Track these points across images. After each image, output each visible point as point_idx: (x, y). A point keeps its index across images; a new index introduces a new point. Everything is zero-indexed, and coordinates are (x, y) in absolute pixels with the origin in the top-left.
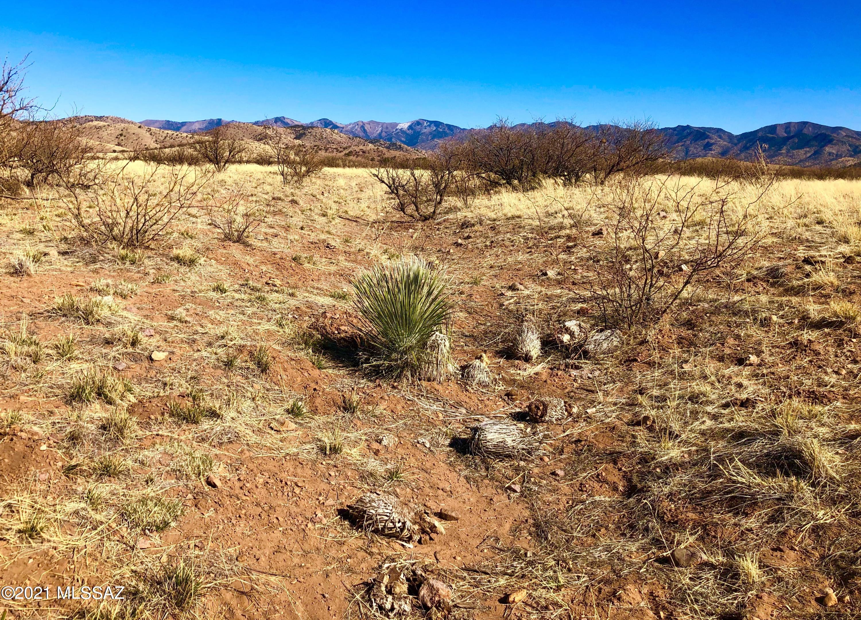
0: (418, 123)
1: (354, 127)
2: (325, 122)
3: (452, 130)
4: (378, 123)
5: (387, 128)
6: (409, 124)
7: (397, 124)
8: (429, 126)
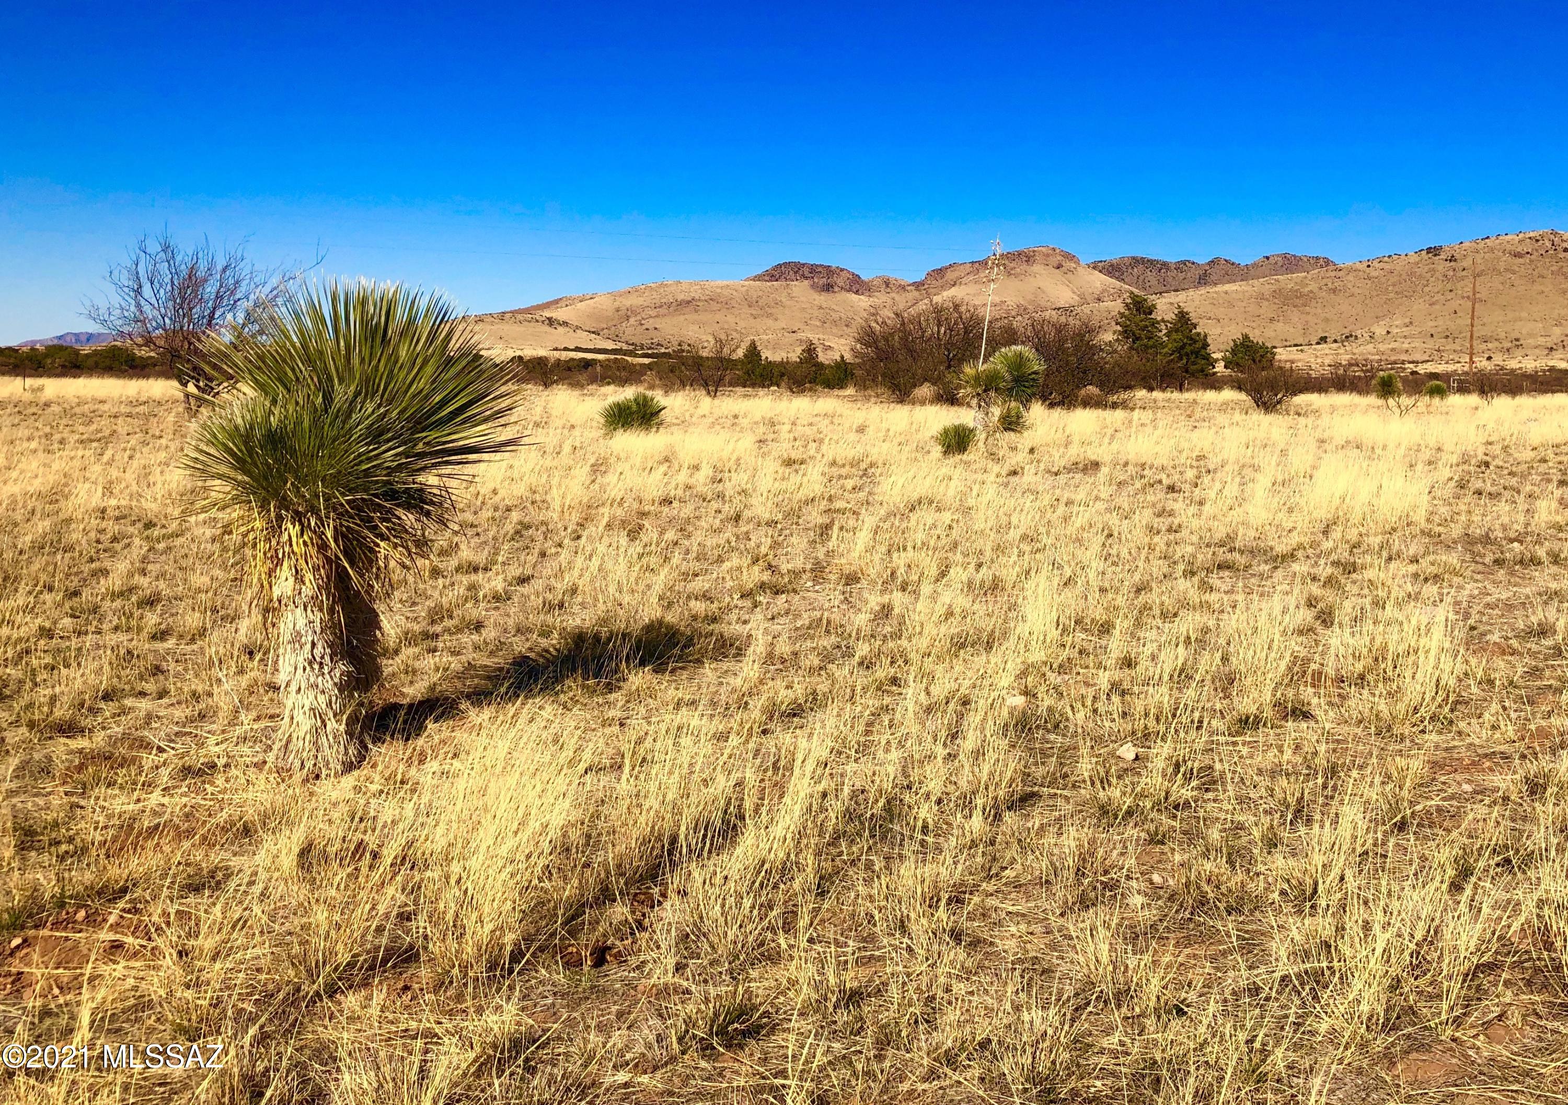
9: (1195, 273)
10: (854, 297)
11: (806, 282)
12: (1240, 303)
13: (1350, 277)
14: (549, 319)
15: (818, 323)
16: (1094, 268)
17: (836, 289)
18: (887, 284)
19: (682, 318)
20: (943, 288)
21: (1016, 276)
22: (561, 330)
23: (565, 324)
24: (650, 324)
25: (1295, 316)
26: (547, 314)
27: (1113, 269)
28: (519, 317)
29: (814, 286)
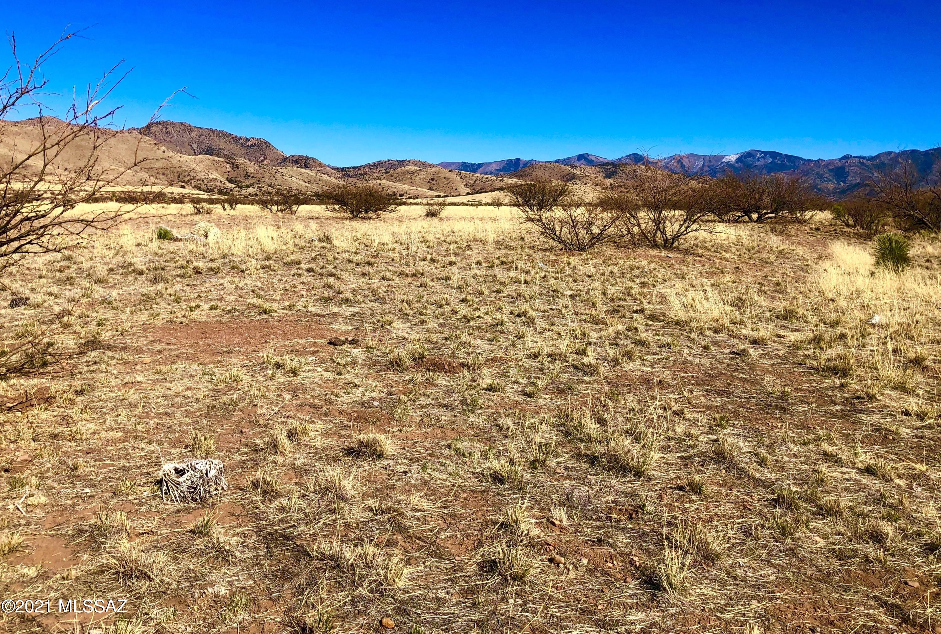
0: (750, 154)
1: (668, 163)
2: (635, 158)
3: (793, 162)
4: (699, 156)
5: (710, 161)
6: (737, 156)
7: (723, 157)
8: (764, 157)
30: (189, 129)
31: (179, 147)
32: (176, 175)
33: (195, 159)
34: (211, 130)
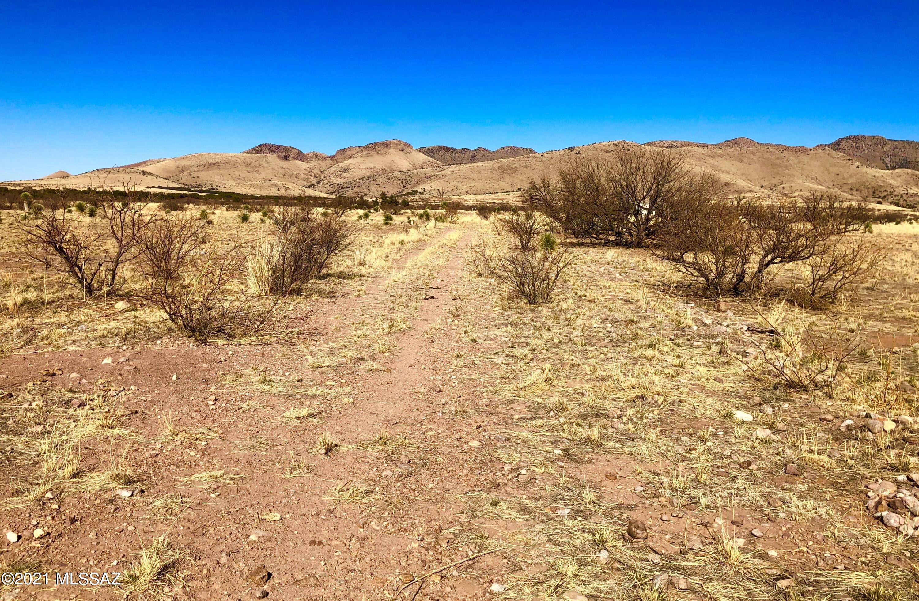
9: (468, 155)
10: (300, 163)
11: (275, 155)
12: (483, 172)
13: (534, 161)
14: (143, 171)
15: (282, 176)
16: (420, 151)
17: (290, 158)
18: (316, 156)
19: (211, 172)
20: (345, 159)
21: (381, 154)
22: (149, 176)
23: (151, 174)
24: (195, 174)
25: (508, 178)
26: (141, 168)
27: (429, 152)
28: (128, 170)
29: (279, 157)
30: (882, 142)
31: (869, 161)
32: (871, 191)
33: (892, 174)
34: (908, 142)
